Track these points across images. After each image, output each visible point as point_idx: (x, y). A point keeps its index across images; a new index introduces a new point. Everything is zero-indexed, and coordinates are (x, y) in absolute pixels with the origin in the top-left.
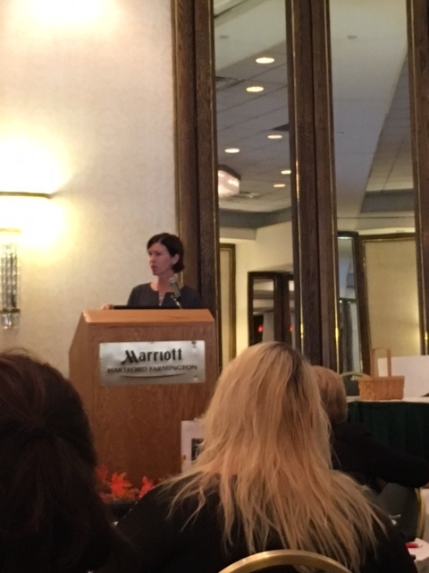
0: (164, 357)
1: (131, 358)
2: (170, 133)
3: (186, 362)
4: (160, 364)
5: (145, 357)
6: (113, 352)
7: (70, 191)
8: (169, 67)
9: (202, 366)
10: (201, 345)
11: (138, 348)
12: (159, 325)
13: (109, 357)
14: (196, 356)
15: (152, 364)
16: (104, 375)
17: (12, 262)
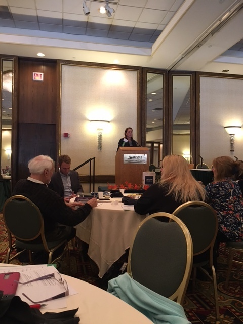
0: (138, 158)
1: (130, 158)
2: (136, 108)
3: (143, 159)
4: (137, 159)
5: (134, 158)
6: (127, 156)
7: (114, 121)
8: (136, 93)
9: (146, 160)
10: (146, 155)
11: (132, 156)
12: (137, 151)
13: (125, 157)
14: (145, 158)
15: (135, 159)
16: (124, 161)
17: (100, 136)
